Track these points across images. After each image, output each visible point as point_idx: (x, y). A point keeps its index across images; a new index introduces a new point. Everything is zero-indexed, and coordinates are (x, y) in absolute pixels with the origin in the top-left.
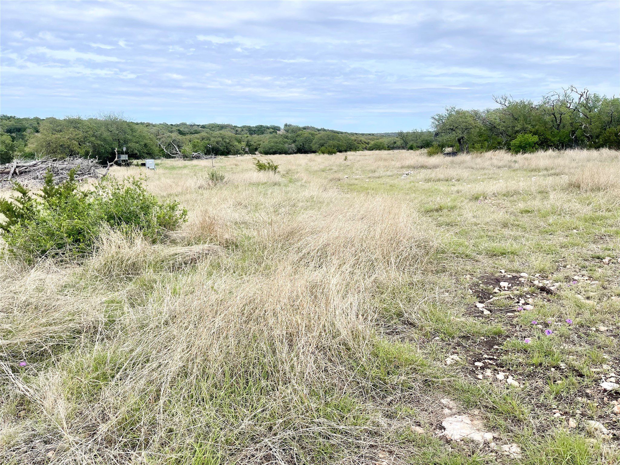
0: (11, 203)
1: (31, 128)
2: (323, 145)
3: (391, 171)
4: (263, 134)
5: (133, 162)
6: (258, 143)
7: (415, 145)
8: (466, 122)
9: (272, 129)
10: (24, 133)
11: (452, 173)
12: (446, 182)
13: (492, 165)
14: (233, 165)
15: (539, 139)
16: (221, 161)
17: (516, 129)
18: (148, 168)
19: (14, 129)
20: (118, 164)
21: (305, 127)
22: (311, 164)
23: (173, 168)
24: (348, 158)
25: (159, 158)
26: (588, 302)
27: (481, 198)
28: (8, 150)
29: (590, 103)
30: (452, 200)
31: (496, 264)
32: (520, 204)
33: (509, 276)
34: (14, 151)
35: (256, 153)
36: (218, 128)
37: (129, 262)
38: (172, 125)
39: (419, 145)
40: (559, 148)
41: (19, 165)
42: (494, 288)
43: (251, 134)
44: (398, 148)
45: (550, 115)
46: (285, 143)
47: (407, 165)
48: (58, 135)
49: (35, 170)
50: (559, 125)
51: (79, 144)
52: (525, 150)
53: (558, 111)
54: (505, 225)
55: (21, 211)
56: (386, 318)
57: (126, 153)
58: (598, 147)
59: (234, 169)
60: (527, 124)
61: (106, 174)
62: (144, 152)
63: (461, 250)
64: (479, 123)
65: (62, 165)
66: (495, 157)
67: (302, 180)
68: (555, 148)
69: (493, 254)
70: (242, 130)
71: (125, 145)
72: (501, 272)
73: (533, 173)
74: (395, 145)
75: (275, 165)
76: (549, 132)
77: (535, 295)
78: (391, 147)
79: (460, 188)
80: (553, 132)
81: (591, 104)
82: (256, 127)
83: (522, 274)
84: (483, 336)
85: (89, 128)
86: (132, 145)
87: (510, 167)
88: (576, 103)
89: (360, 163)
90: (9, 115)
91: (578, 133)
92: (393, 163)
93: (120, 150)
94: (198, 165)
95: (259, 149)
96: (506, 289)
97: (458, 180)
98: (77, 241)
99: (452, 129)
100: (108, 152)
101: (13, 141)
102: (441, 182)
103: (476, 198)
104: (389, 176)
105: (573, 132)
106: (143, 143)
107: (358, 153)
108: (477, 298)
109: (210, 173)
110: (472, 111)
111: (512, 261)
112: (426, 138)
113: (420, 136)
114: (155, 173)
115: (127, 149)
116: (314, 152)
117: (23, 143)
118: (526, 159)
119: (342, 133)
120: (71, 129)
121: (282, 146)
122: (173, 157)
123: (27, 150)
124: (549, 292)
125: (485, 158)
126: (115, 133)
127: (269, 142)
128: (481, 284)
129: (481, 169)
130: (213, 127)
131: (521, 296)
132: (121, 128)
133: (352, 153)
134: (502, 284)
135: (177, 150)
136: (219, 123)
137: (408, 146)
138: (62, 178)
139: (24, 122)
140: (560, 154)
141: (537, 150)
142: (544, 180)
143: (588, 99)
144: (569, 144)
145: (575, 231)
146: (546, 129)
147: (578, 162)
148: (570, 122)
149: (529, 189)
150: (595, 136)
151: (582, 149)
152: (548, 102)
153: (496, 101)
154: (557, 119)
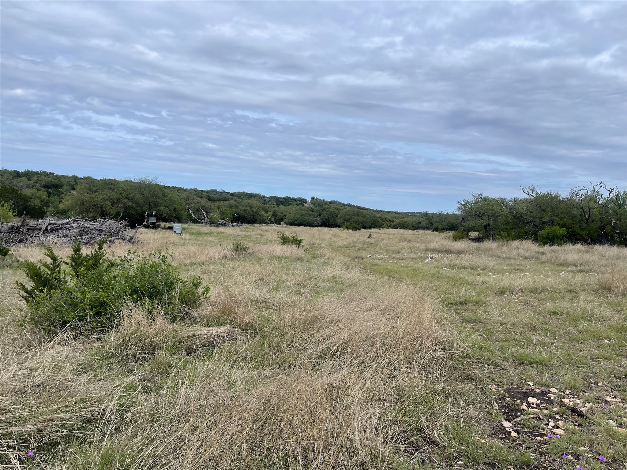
0: (40, 269)
1: (68, 186)
2: (348, 221)
3: (416, 253)
4: (289, 205)
5: (160, 225)
6: (284, 213)
7: (440, 227)
8: (493, 210)
9: (299, 201)
10: (61, 189)
11: (478, 260)
12: (471, 271)
13: (519, 255)
14: (258, 235)
15: (568, 232)
16: (247, 230)
17: (544, 220)
18: (175, 232)
19: (51, 185)
20: (146, 226)
21: (332, 201)
22: (335, 239)
23: (199, 234)
24: (372, 235)
25: (186, 223)
26: (620, 430)
27: (508, 293)
28: (43, 205)
29: (619, 200)
30: (477, 293)
31: (523, 374)
32: (548, 304)
33: (537, 390)
34: (48, 206)
35: (282, 223)
36: (246, 197)
37: (147, 341)
38: (202, 191)
39: (444, 227)
40: (588, 242)
41: (52, 222)
42: (522, 405)
43: (278, 205)
44: (423, 228)
45: (578, 209)
46: (310, 215)
47: (432, 247)
48: (93, 195)
49: (66, 228)
50: (587, 220)
51: (112, 205)
52: (553, 242)
53: (586, 205)
54: (533, 328)
55: (48, 276)
56: (407, 433)
57: (156, 216)
59: (259, 239)
60: (555, 216)
61: (133, 236)
62: (172, 216)
63: (487, 354)
64: (506, 212)
65: (93, 226)
66: (522, 247)
67: (325, 256)
68: (584, 242)
69: (520, 362)
70: (270, 200)
71: (155, 209)
72: (529, 385)
73: (561, 268)
74: (420, 225)
75: (300, 239)
76: (578, 226)
77: (565, 416)
78: (416, 227)
79: (486, 279)
80: (581, 225)
81: (621, 201)
82: (284, 198)
83: (552, 390)
84: (510, 465)
85: (124, 190)
86: (162, 209)
87: (537, 259)
88: (605, 198)
89: (384, 242)
90: (48, 172)
91: (608, 228)
92: (418, 245)
93: (150, 213)
94: (223, 233)
95: (285, 220)
96: (535, 406)
97: (484, 269)
98: (98, 314)
99: (478, 216)
100: (138, 214)
101: (49, 197)
102: (466, 270)
103: (502, 292)
104: (413, 259)
105: (603, 228)
106: (172, 208)
107: (383, 231)
108: (503, 414)
109: (235, 244)
110: (499, 199)
111: (541, 373)
112: (452, 221)
113: (446, 219)
114: (181, 239)
115: (157, 213)
116: (339, 226)
117: (58, 200)
118: (553, 251)
119: (367, 209)
120: (106, 191)
121: (307, 218)
122: (200, 223)
123: (61, 206)
124: (580, 414)
125: (512, 246)
126: (147, 196)
127: (295, 213)
128: (507, 397)
129: (507, 258)
130: (242, 196)
131: (551, 417)
132: (153, 192)
133: (377, 230)
134: (531, 400)
135: (205, 215)
136: (248, 192)
137: (433, 227)
138: (91, 237)
139: (62, 179)
140: (589, 248)
141: (565, 242)
142: (573, 277)
143: (617, 196)
144: (599, 240)
145: (607, 341)
146: (575, 223)
147: (608, 260)
148: (600, 217)
149: (557, 287)
150: (625, 233)
151: (611, 245)
152: (576, 196)
153: (524, 192)
154: (586, 213)
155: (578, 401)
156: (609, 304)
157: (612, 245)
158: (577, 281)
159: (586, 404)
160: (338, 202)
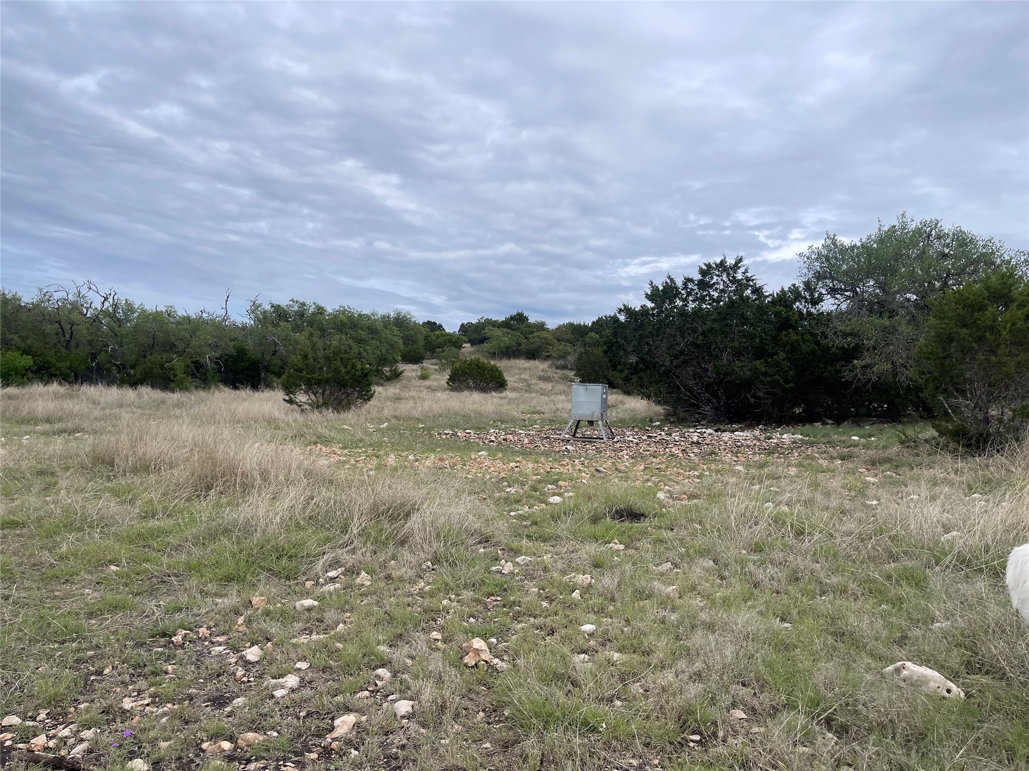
15: (34, 362)
29: (119, 313)
40: (70, 380)
45: (51, 323)
50: (68, 342)
52: (8, 380)
53: (66, 319)
58: (134, 383)
68: (64, 379)
73: (24, 428)
76: (52, 352)
80: (59, 352)
81: (121, 315)
88: (96, 309)
91: (101, 358)
105: (94, 356)
118: (10, 397)
140: (73, 390)
141: (30, 380)
142: (45, 443)
143: (115, 306)
144: (87, 376)
145: (113, 568)
146: (47, 346)
147: (103, 409)
148: (89, 338)
149: (17, 466)
150: (128, 366)
151: (108, 385)
152: (49, 300)
154: (65, 331)
155: (66, 732)
156: (111, 490)
157: (110, 384)
158: (54, 450)
159: (83, 733)
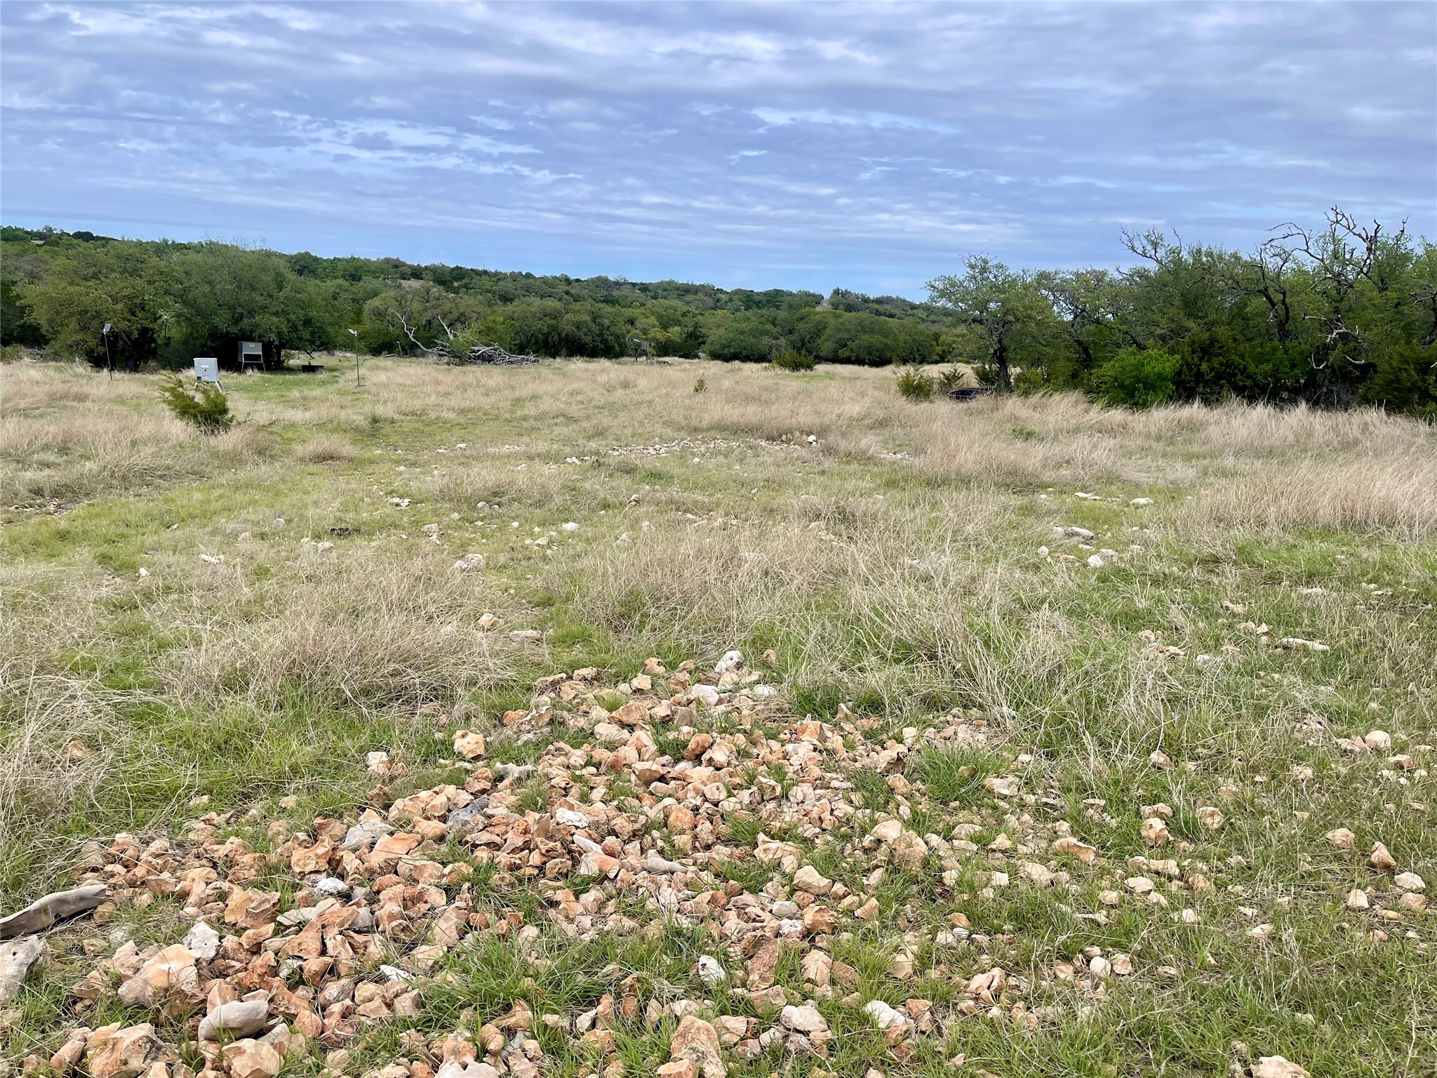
2: (845, 345)
46: (763, 334)
51: (131, 311)
105: (1325, 351)
121: (752, 340)
127: (726, 329)
135: (451, 337)
153: (1133, 248)
160: (901, 300)
